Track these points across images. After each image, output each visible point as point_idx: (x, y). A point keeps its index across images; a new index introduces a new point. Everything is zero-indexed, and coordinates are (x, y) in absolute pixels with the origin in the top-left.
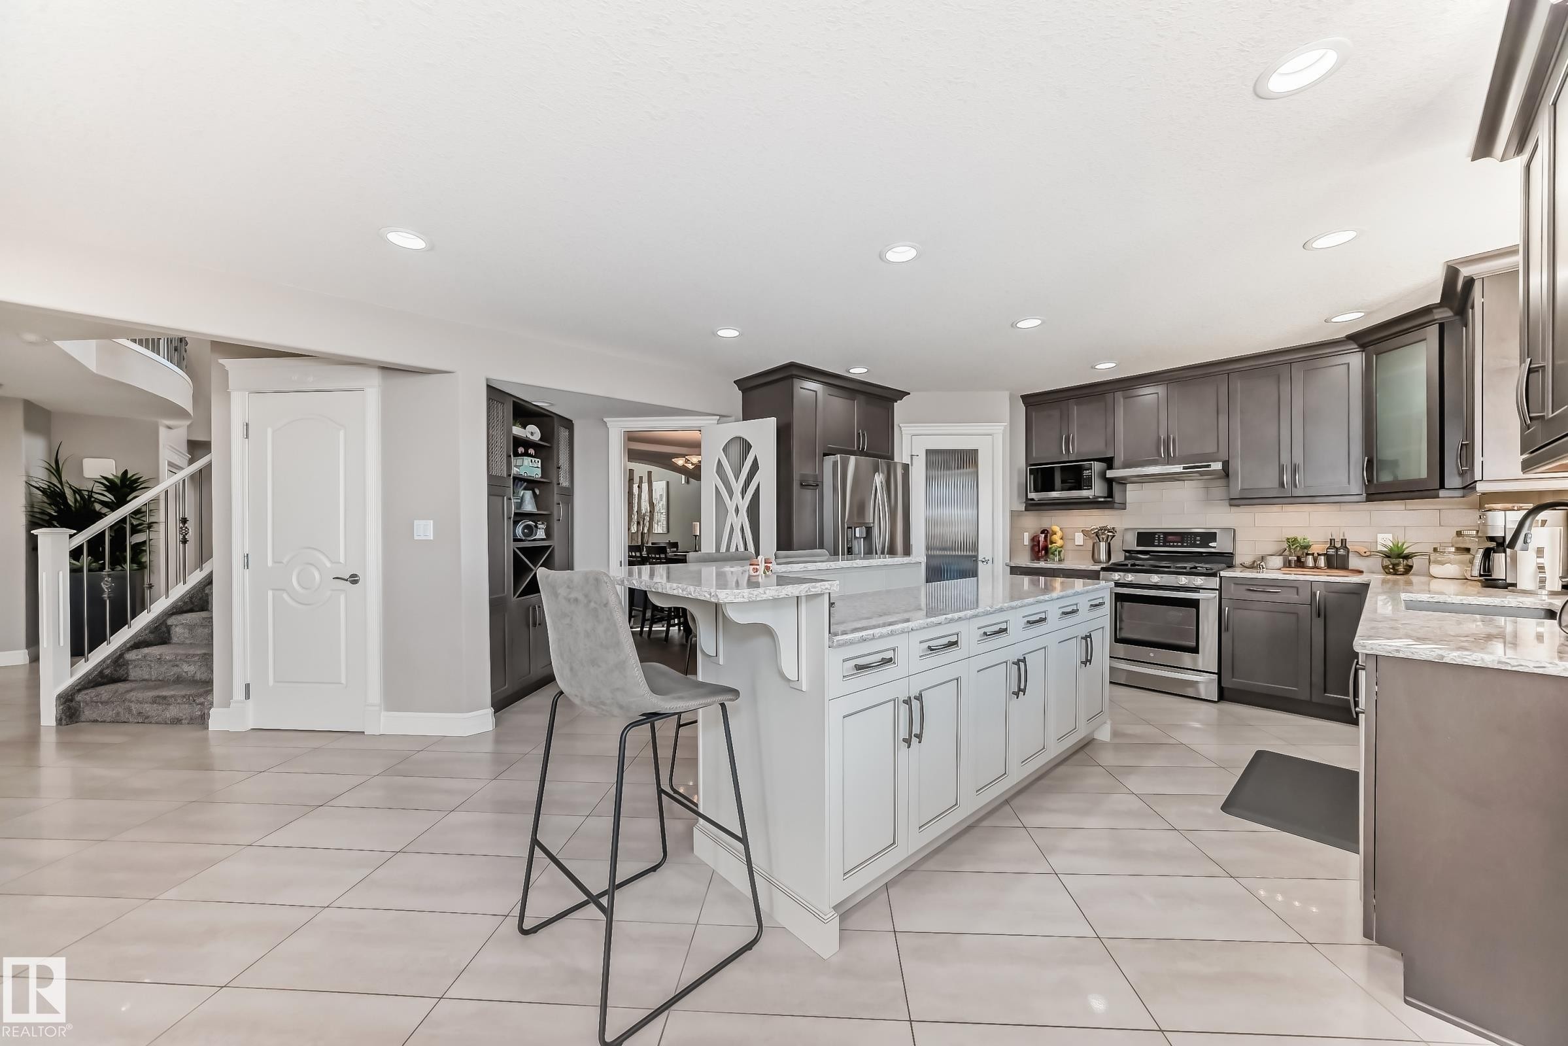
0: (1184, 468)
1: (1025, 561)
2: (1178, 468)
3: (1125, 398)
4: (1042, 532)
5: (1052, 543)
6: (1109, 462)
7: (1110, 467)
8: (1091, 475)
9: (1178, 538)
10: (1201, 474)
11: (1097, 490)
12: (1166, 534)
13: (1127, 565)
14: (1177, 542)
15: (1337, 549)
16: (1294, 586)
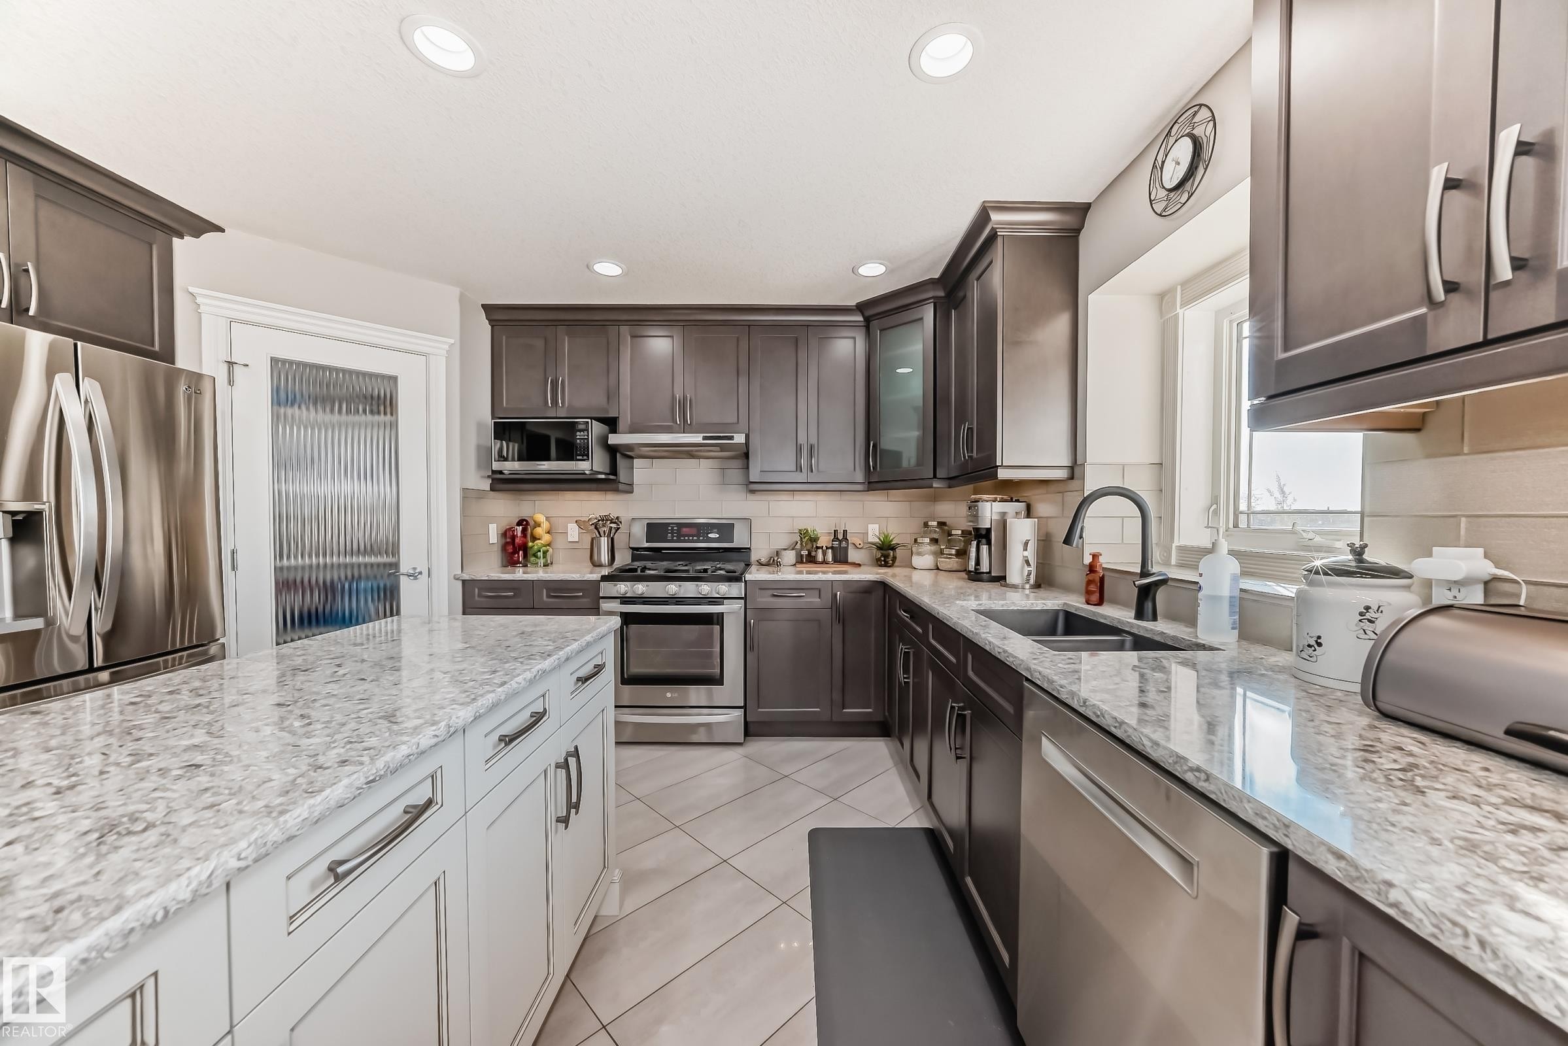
0: (705, 438)
1: (490, 569)
2: (697, 438)
3: (633, 337)
4: (519, 524)
5: (534, 539)
6: (612, 424)
7: (614, 430)
8: (588, 439)
9: (694, 531)
10: (723, 448)
11: (595, 463)
12: (680, 526)
13: (635, 570)
14: (693, 536)
15: (840, 541)
16: (815, 588)
